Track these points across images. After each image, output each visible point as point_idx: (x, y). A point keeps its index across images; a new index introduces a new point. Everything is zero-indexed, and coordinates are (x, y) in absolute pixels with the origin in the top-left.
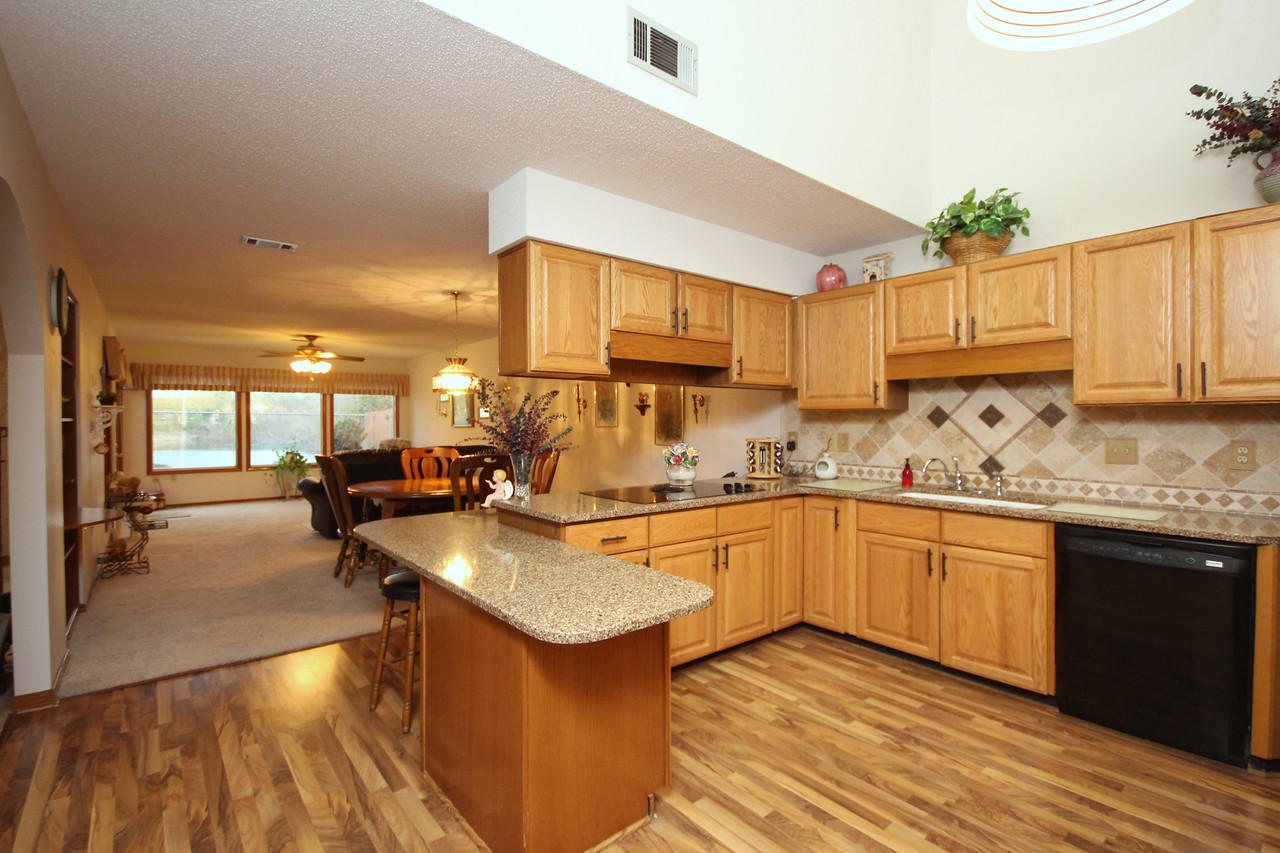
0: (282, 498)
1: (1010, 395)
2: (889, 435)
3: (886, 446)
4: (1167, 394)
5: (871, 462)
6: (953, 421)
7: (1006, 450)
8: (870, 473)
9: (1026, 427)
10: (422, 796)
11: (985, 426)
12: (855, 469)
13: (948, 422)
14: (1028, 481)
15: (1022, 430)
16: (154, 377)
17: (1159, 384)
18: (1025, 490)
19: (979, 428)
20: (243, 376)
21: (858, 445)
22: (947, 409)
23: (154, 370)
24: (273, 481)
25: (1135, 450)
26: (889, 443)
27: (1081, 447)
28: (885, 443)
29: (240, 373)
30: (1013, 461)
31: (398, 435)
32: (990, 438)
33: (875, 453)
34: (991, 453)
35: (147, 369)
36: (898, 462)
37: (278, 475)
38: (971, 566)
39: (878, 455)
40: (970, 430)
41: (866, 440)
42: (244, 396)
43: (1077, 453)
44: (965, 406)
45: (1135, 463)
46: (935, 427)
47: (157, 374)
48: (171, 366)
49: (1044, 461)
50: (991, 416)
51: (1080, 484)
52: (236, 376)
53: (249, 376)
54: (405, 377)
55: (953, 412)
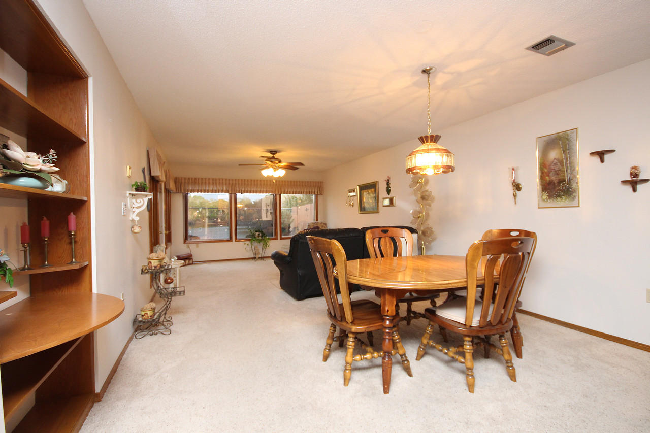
0: (254, 258)
16: (187, 185)
20: (232, 184)
23: (187, 181)
24: (249, 248)
29: (231, 182)
31: (317, 220)
35: (183, 181)
37: (252, 244)
42: (233, 195)
47: (189, 183)
48: (195, 179)
52: (229, 184)
53: (236, 184)
54: (321, 182)
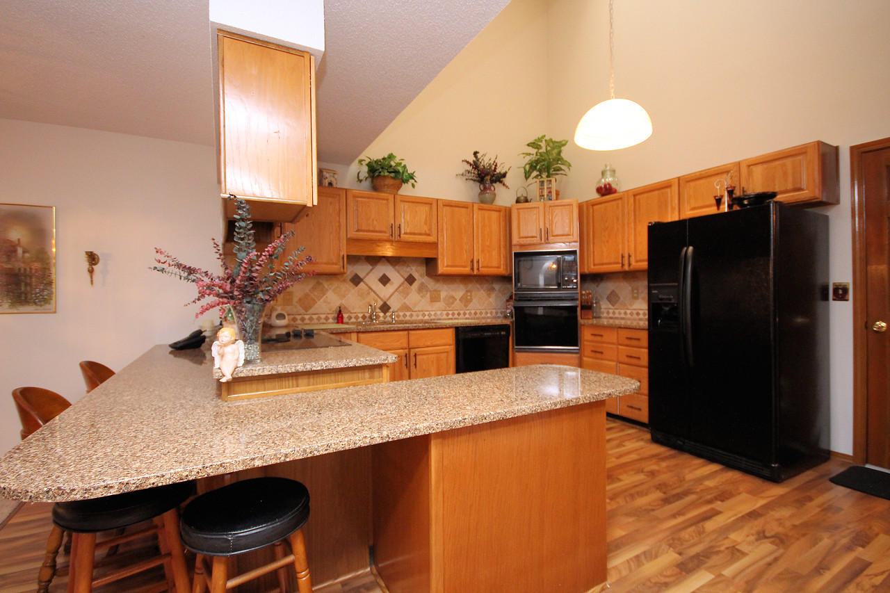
1: (393, 269)
2: (324, 292)
3: (322, 300)
4: (467, 270)
5: (311, 311)
6: (365, 283)
7: (392, 298)
8: (311, 319)
9: (400, 286)
11: (381, 285)
12: (299, 317)
13: (362, 283)
14: (401, 314)
15: (399, 287)
17: (465, 267)
18: (400, 319)
19: (378, 287)
21: (300, 300)
22: (362, 276)
25: (439, 295)
26: (325, 297)
27: (421, 295)
28: (322, 297)
30: (394, 304)
32: (385, 292)
33: (314, 304)
34: (385, 300)
36: (330, 310)
38: (425, 357)
39: (316, 306)
40: (374, 287)
41: (307, 295)
43: (421, 298)
44: (370, 274)
45: (439, 301)
46: (354, 286)
49: (408, 303)
50: (385, 280)
51: (422, 313)
55: (365, 277)
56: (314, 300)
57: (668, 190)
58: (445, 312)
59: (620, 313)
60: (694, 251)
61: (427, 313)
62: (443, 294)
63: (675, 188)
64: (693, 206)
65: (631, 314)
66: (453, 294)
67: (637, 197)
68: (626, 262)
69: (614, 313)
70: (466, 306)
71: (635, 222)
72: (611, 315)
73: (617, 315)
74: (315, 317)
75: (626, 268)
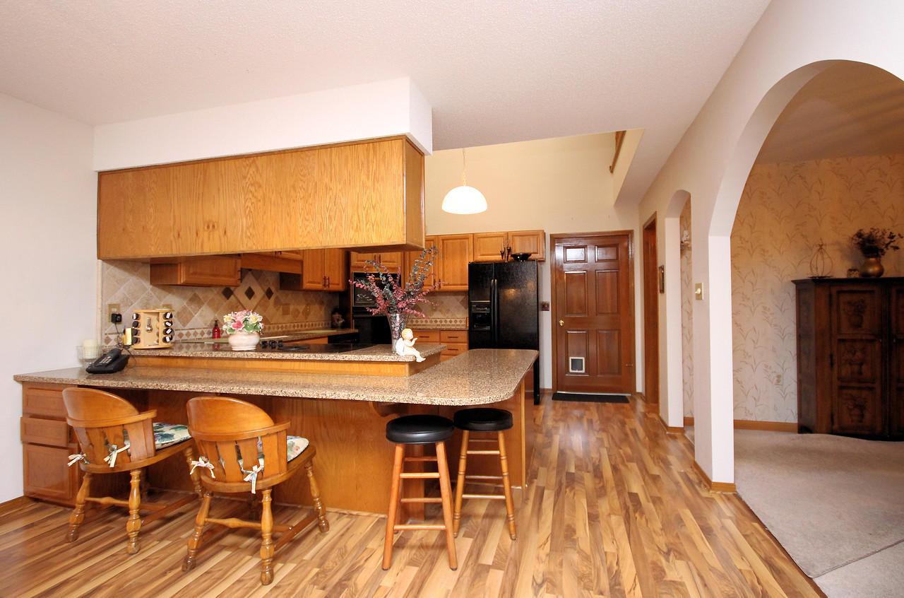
1: (257, 282)
2: (200, 306)
3: (198, 314)
4: (320, 286)
5: (189, 326)
6: (235, 296)
10: (535, 480)
11: (247, 299)
13: (232, 296)
15: (261, 300)
17: (319, 283)
19: (245, 300)
21: (178, 314)
22: (232, 289)
25: (289, 309)
26: (201, 310)
27: (276, 308)
28: (198, 311)
32: (250, 304)
33: (191, 319)
39: (193, 320)
41: (184, 309)
43: (276, 311)
44: (239, 287)
46: (226, 299)
49: (267, 316)
50: (250, 294)
51: (276, 325)
55: (235, 290)
56: (192, 314)
57: (467, 240)
58: (292, 325)
59: (422, 322)
60: (498, 282)
61: (280, 326)
62: (292, 307)
63: (471, 240)
64: (482, 253)
65: (431, 322)
66: (298, 307)
67: (445, 241)
68: (437, 285)
69: (417, 322)
70: (306, 318)
71: (443, 257)
72: (414, 323)
73: (419, 323)
74: (192, 332)
75: (437, 289)
